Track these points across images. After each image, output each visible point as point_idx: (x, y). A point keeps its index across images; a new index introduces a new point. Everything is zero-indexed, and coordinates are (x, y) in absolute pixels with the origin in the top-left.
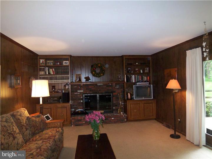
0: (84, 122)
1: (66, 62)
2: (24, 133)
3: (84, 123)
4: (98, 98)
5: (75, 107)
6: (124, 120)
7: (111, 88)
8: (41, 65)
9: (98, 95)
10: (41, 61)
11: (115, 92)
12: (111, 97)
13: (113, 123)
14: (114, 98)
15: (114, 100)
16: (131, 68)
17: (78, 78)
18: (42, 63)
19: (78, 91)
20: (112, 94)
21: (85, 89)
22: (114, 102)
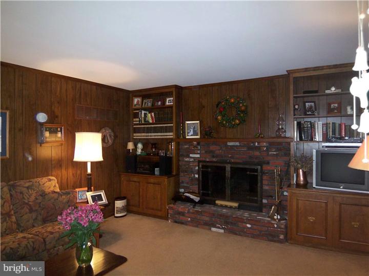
0: (189, 219)
1: (170, 100)
2: (23, 215)
3: (189, 222)
4: (228, 174)
5: (185, 185)
6: (278, 237)
7: (257, 153)
8: (135, 107)
9: (228, 168)
10: (136, 100)
11: (268, 163)
12: (257, 175)
13: (248, 236)
14: (265, 177)
15: (265, 182)
16: (314, 102)
17: (192, 130)
18: (137, 105)
19: (191, 155)
20: (259, 167)
21: (204, 151)
22: (265, 187)
